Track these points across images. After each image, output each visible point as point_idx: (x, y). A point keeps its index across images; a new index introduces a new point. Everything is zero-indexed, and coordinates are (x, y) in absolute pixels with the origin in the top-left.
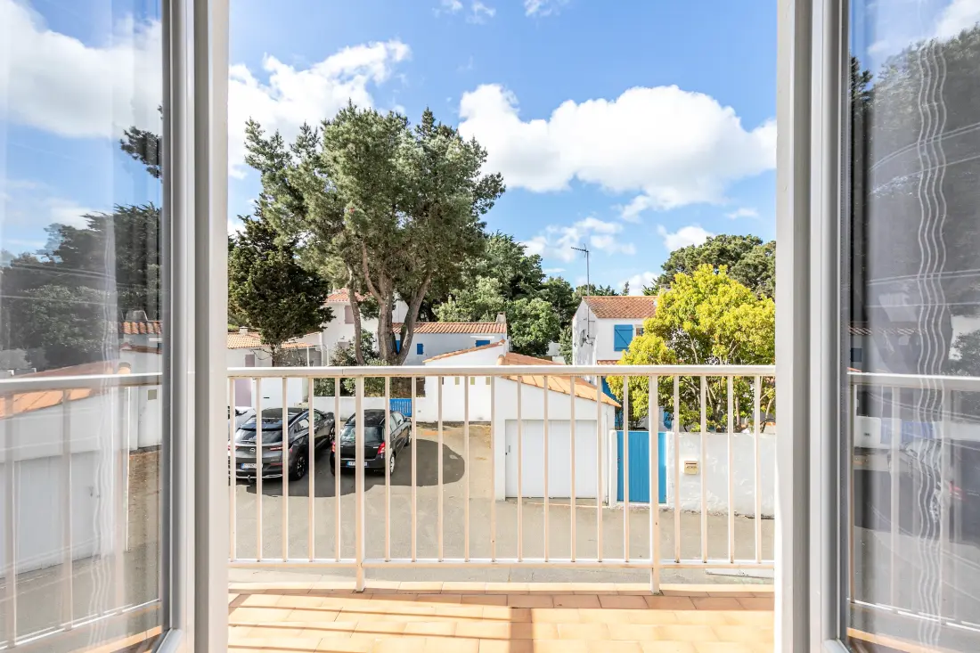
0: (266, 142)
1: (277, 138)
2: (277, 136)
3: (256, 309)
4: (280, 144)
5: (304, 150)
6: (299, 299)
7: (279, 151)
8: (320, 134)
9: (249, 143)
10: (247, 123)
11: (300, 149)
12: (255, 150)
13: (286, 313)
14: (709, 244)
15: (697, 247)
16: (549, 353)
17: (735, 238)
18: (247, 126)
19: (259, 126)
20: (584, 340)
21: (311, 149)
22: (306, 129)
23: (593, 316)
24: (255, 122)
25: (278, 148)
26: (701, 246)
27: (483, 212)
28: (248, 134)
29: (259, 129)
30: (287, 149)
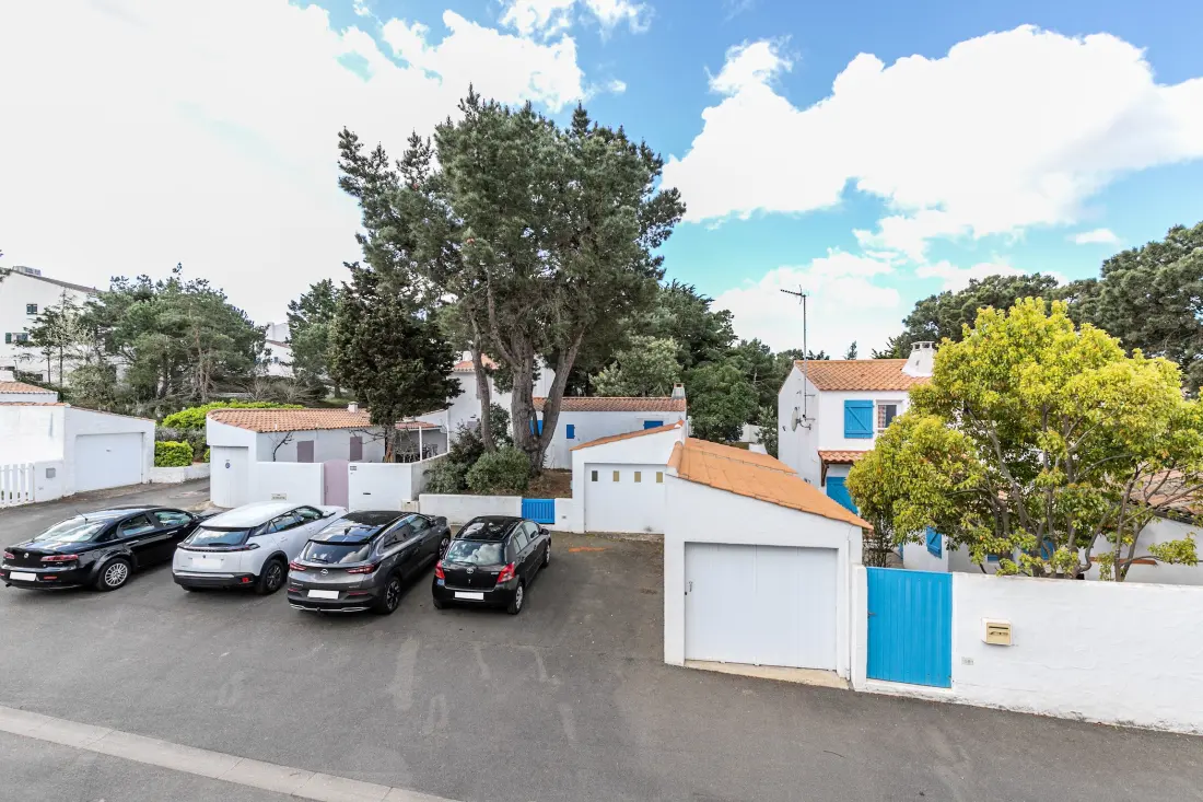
0: (365, 159)
1: (379, 153)
2: (379, 150)
3: (362, 379)
4: (383, 162)
5: (414, 169)
6: (416, 367)
7: (382, 171)
8: (434, 146)
9: (344, 162)
10: (340, 135)
11: (409, 168)
12: (352, 170)
13: (399, 385)
14: (973, 288)
15: (955, 293)
16: (744, 439)
17: (1013, 279)
18: (340, 139)
19: (356, 138)
20: (798, 421)
21: (423, 168)
22: (415, 140)
23: (812, 388)
24: (351, 133)
25: (381, 166)
26: (962, 292)
27: (656, 244)
28: (342, 150)
29: (356, 143)
30: (392, 168)
